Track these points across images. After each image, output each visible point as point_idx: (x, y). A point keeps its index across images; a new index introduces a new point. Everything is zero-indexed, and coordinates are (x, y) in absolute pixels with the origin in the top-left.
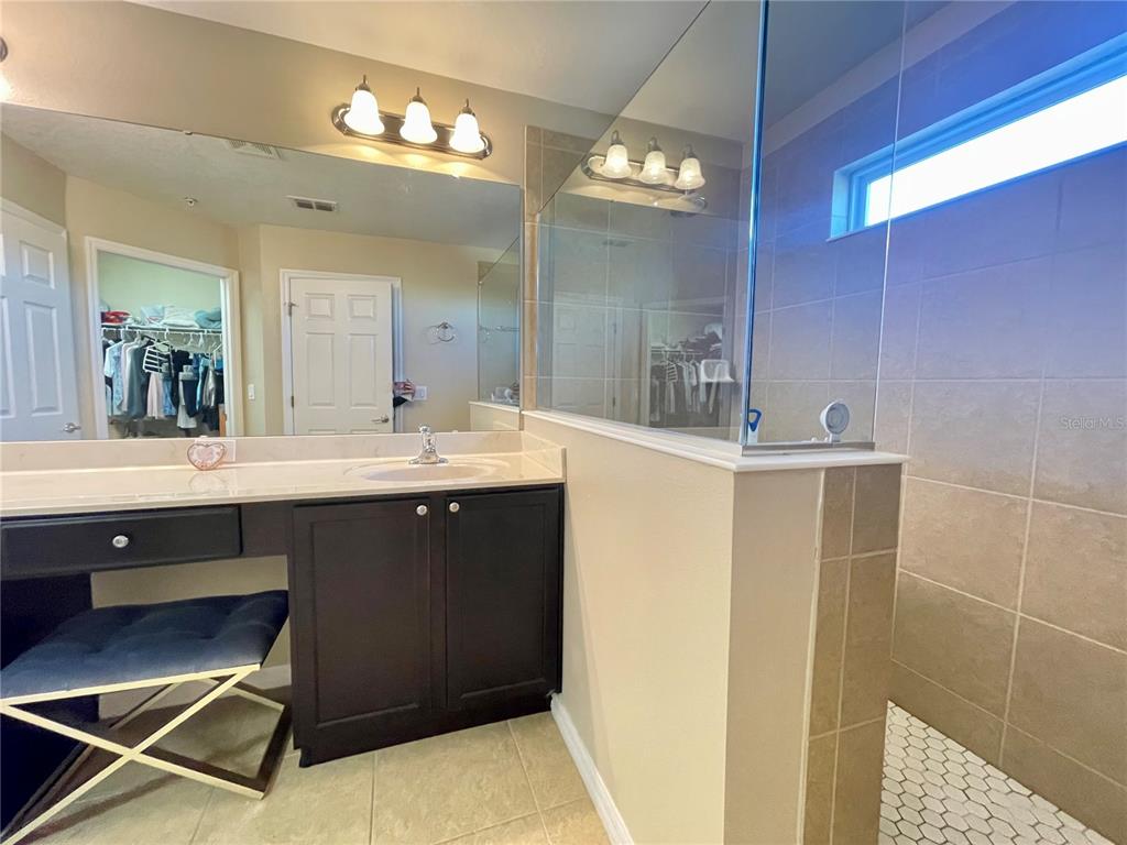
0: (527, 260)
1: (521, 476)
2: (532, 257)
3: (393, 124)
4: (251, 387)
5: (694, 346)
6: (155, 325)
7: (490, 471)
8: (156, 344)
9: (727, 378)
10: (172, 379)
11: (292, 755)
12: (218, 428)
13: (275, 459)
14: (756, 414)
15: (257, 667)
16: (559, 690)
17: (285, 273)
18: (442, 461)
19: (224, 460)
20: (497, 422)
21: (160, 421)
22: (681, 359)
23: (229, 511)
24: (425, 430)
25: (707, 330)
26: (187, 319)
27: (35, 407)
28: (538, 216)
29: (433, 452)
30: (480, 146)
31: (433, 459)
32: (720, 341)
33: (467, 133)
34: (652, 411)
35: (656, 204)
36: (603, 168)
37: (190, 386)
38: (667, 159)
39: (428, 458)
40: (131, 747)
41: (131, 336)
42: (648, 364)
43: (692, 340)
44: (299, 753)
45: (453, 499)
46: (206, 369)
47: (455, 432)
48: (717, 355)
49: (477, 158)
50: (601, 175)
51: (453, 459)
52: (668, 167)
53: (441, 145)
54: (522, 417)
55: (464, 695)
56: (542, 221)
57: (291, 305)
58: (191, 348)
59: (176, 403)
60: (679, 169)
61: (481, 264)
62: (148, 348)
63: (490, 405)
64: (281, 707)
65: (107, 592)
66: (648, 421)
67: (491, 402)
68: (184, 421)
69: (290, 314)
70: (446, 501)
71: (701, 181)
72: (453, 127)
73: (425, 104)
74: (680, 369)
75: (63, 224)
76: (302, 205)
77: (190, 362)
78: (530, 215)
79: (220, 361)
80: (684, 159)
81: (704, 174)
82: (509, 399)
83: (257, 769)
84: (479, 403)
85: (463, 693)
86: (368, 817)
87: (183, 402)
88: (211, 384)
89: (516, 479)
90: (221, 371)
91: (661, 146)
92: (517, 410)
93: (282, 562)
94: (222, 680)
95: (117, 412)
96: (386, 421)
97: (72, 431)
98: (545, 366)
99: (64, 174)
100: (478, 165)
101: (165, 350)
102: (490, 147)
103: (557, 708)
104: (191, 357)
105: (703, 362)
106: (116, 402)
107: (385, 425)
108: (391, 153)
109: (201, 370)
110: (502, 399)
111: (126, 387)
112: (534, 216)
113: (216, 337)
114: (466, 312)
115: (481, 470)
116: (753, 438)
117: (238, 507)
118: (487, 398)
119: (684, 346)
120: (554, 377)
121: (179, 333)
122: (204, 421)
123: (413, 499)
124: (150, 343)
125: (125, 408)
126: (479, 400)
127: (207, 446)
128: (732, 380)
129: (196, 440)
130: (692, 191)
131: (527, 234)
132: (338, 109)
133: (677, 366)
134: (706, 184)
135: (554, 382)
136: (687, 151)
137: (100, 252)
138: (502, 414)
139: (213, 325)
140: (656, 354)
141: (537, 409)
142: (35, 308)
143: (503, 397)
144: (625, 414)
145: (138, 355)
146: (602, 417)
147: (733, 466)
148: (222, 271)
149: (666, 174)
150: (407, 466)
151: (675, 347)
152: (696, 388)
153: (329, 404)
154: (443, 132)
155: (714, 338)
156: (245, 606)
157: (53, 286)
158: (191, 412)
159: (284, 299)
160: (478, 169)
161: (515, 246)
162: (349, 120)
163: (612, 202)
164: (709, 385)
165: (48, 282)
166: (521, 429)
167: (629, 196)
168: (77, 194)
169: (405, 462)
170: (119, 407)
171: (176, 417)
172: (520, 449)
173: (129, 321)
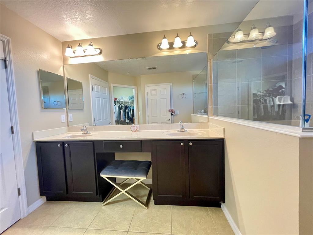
0: (209, 72)
1: (208, 136)
2: (211, 71)
3: (171, 44)
4: (139, 113)
5: (271, 91)
6: (122, 100)
7: (200, 134)
8: (122, 104)
9: (290, 102)
10: (125, 112)
11: (152, 201)
12: (133, 122)
13: (147, 130)
14: (308, 116)
15: (145, 178)
16: (224, 202)
17: (146, 86)
18: (186, 131)
19: (137, 130)
20: (200, 120)
21: (123, 121)
22: (266, 96)
23: (140, 141)
24: (181, 123)
25: (277, 85)
26: (127, 99)
27: (105, 118)
28: (212, 60)
29: (183, 128)
30: (194, 44)
31: (183, 130)
32: (284, 88)
33: (190, 42)
34: (254, 115)
35: (255, 46)
36: (234, 40)
37: (128, 113)
38: (259, 30)
39: (182, 130)
40: (123, 190)
41: (118, 103)
42: (252, 99)
43: (271, 89)
44: (154, 201)
45: (190, 141)
46: (131, 109)
47: (189, 123)
48: (283, 94)
49: (193, 47)
50: (233, 42)
51: (189, 130)
52: (259, 33)
53: (184, 47)
54: (208, 118)
55: (194, 197)
56: (213, 60)
57: (147, 93)
58: (128, 105)
59: (125, 117)
60: (264, 32)
61: (193, 76)
62: (121, 105)
63: (197, 115)
64: (149, 189)
65: (118, 157)
66: (252, 119)
67: (198, 114)
68: (127, 121)
69: (147, 95)
70: (188, 142)
71: (275, 34)
72: (187, 41)
73: (179, 37)
74: (265, 100)
75: (108, 82)
76: (150, 69)
77: (128, 108)
78: (210, 59)
79: (133, 107)
80: (266, 28)
81: (275, 31)
82: (203, 113)
83: (145, 202)
84: (194, 115)
85: (194, 196)
86: (171, 222)
87: (127, 117)
88: (132, 113)
89: (207, 137)
90: (134, 109)
91: (256, 27)
92: (207, 116)
93: (150, 154)
94: (138, 180)
95: (116, 119)
96: (169, 120)
97: (110, 123)
98: (216, 103)
99: (108, 72)
100: (194, 49)
101: (123, 106)
102: (197, 43)
103: (223, 207)
104: (128, 107)
105: (277, 97)
106: (116, 117)
107: (169, 121)
108: (171, 52)
109: (130, 109)
110: (201, 113)
111: (117, 114)
112: (211, 60)
113: (132, 102)
114: (189, 90)
115: (197, 134)
116: (307, 125)
117: (141, 140)
118: (196, 113)
119: (267, 92)
120: (219, 106)
121: (126, 102)
122: (131, 121)
123: (179, 141)
124: (121, 104)
125: (117, 118)
126: (194, 114)
127: (134, 127)
128: (291, 103)
129: (132, 125)
130: (270, 38)
131: (209, 65)
132: (158, 45)
133: (264, 99)
134: (276, 35)
135: (219, 108)
136: (268, 25)
137: (113, 86)
138: (202, 118)
139: (132, 99)
140: (255, 95)
141: (213, 116)
142: (105, 99)
143: (201, 112)
144: (242, 116)
145: (119, 107)
146: (236, 118)
147: (299, 136)
148: (134, 87)
149: (259, 35)
150: (177, 132)
151: (263, 92)
152: (273, 106)
153: (156, 116)
154: (184, 43)
155: (281, 87)
156: (142, 163)
157: (107, 95)
158: (128, 119)
159: (146, 92)
160: (195, 50)
161: (205, 68)
162: (162, 47)
163: (237, 49)
164: (279, 105)
165: (106, 94)
166: (208, 122)
167: (243, 46)
168: (110, 76)
169: (176, 131)
170: (116, 118)
171: (125, 120)
172: (208, 128)
173: (117, 100)
